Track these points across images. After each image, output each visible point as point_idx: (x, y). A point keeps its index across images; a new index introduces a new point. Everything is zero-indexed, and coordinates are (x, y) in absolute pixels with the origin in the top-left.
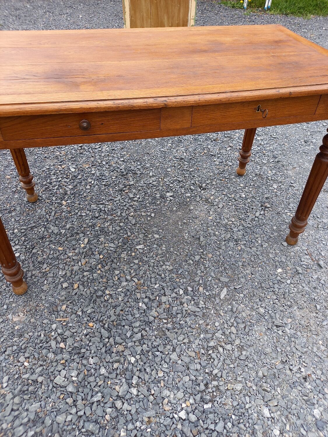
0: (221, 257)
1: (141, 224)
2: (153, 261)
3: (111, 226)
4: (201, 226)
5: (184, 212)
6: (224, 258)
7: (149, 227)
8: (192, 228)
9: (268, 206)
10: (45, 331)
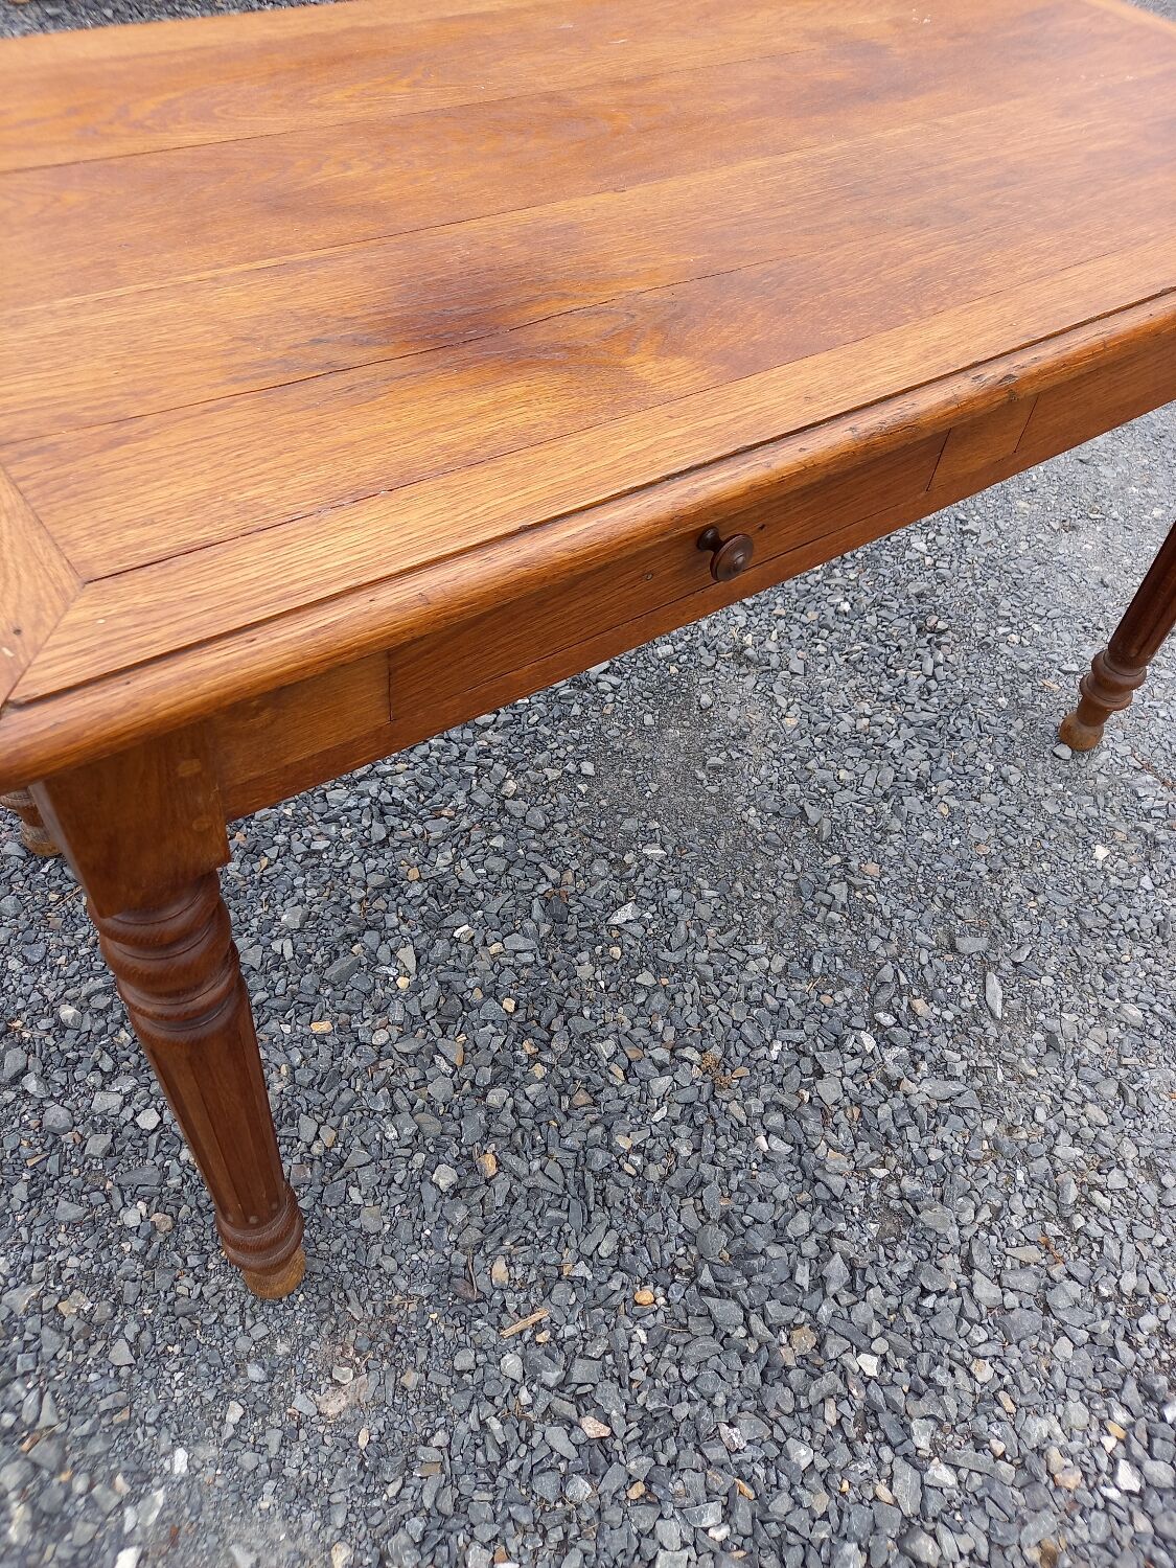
0: (909, 861)
1: (566, 818)
2: (703, 956)
3: (464, 862)
4: (776, 764)
5: (687, 724)
7: (603, 824)
8: (755, 780)
9: (941, 625)
10: (491, 1399)
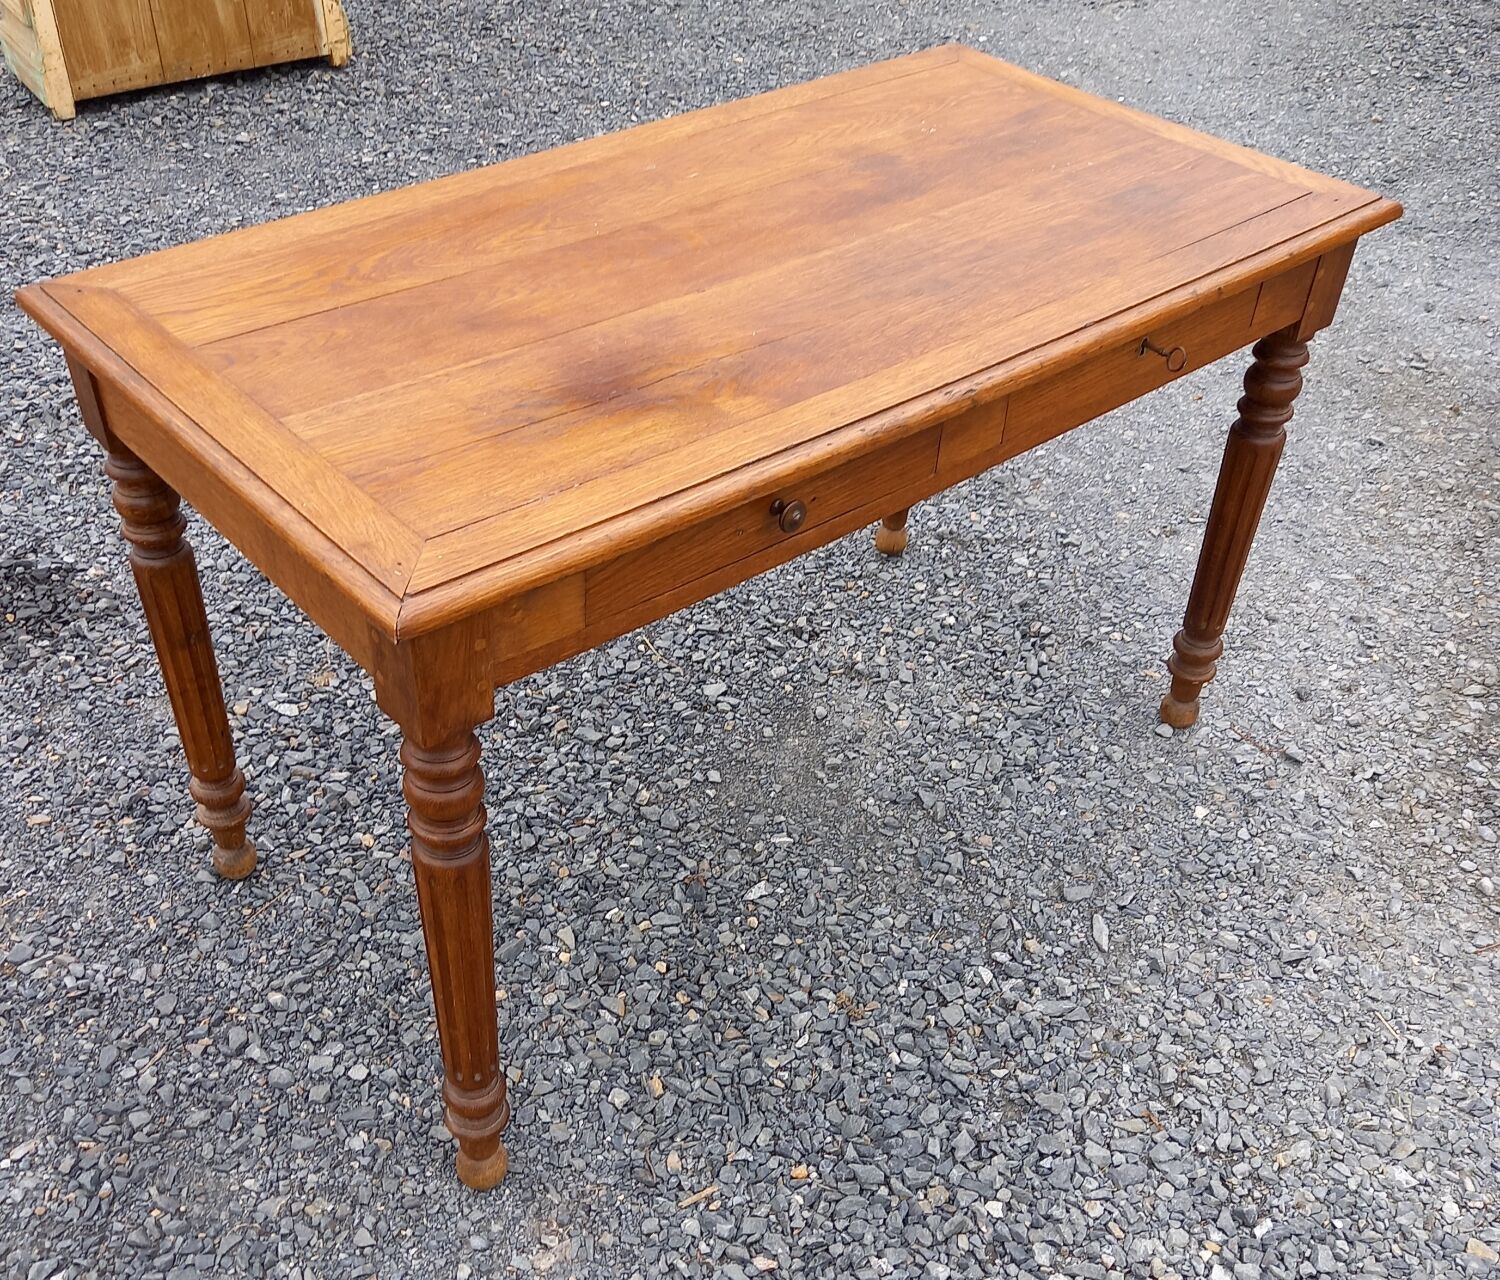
0: (1020, 832)
1: (698, 819)
2: (831, 920)
5: (803, 733)
6: (1029, 833)
7: (733, 821)
8: (872, 775)
9: (1045, 630)
10: (676, 1250)
